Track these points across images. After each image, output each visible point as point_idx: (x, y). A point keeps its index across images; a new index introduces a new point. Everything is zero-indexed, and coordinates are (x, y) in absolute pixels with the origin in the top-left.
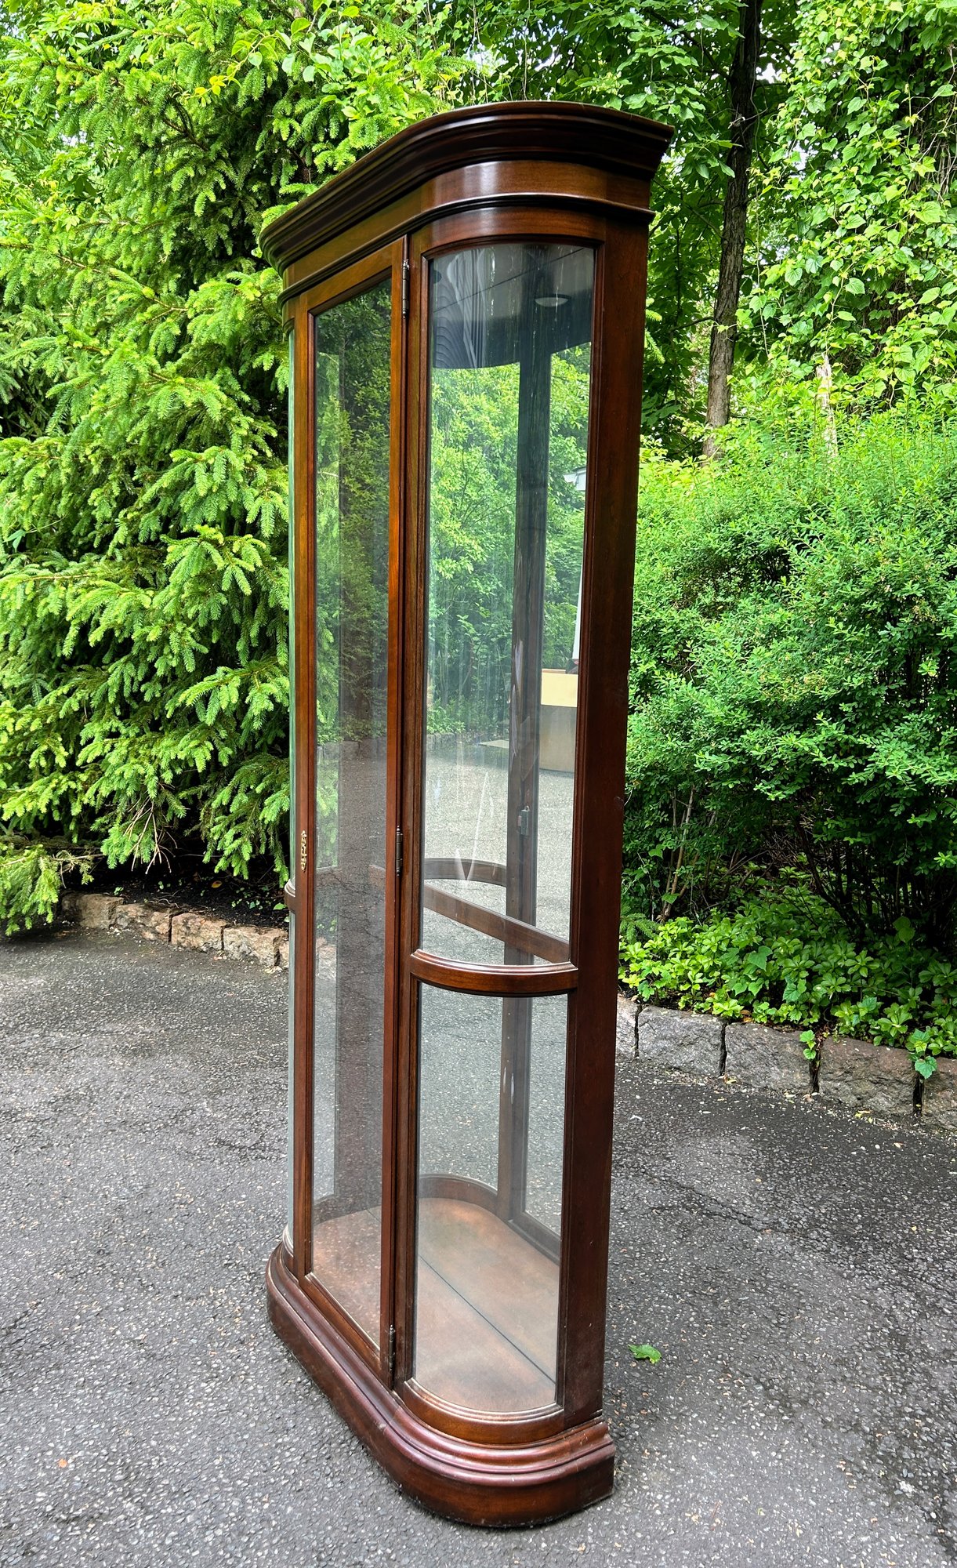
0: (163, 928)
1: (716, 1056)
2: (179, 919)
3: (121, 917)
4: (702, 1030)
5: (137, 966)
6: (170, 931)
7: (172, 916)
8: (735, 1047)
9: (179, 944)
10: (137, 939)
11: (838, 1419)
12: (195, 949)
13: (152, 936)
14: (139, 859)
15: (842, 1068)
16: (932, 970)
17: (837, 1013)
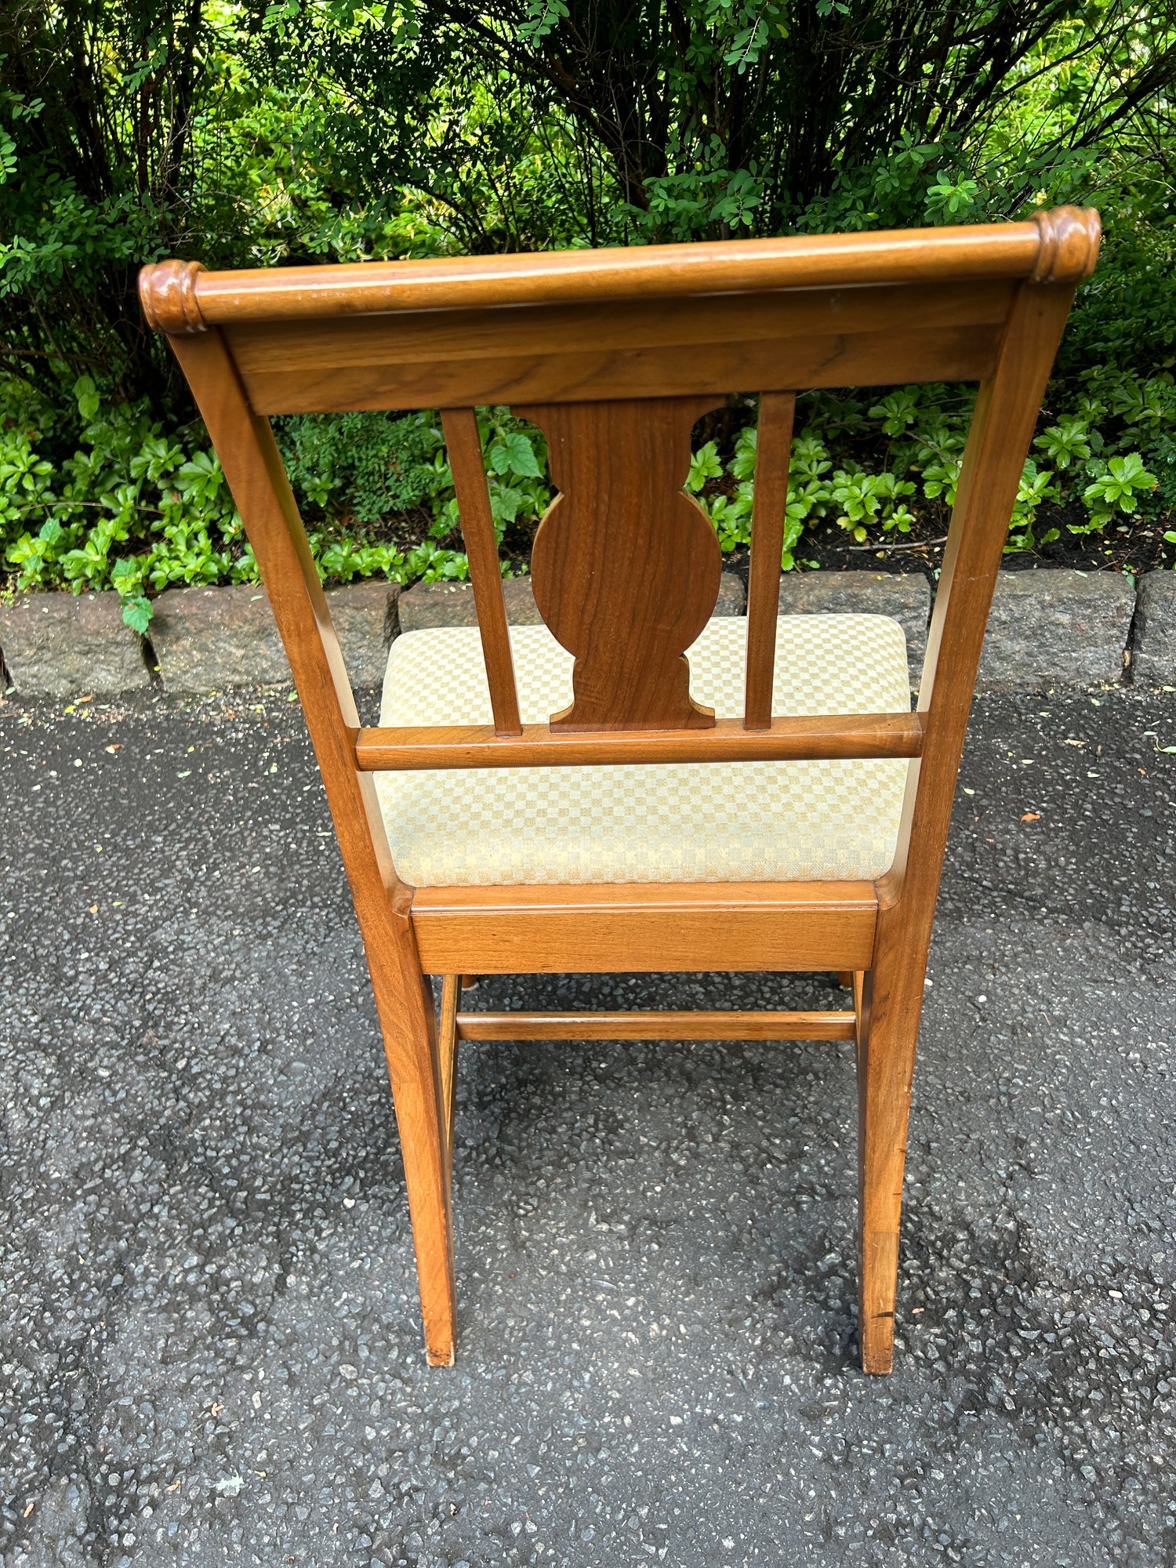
15: (30, 645)
16: (146, 455)
17: (14, 557)
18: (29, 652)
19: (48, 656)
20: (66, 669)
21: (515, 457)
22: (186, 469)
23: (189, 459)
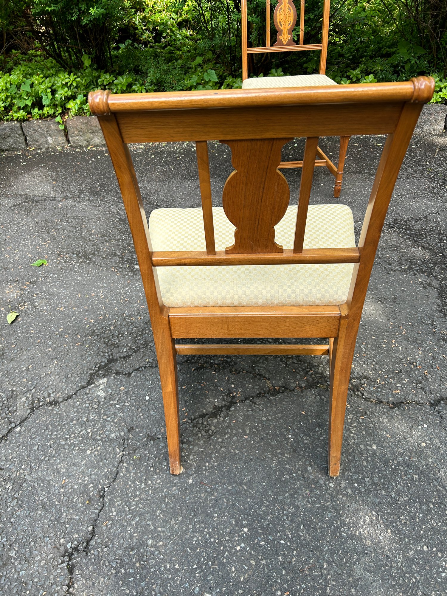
1: (21, 140)
4: (11, 129)
8: (29, 132)
11: (107, 255)
15: (77, 130)
16: (102, 78)
17: (68, 106)
18: (76, 132)
19: (81, 134)
20: (86, 138)
21: (210, 76)
22: (115, 82)
23: (116, 79)
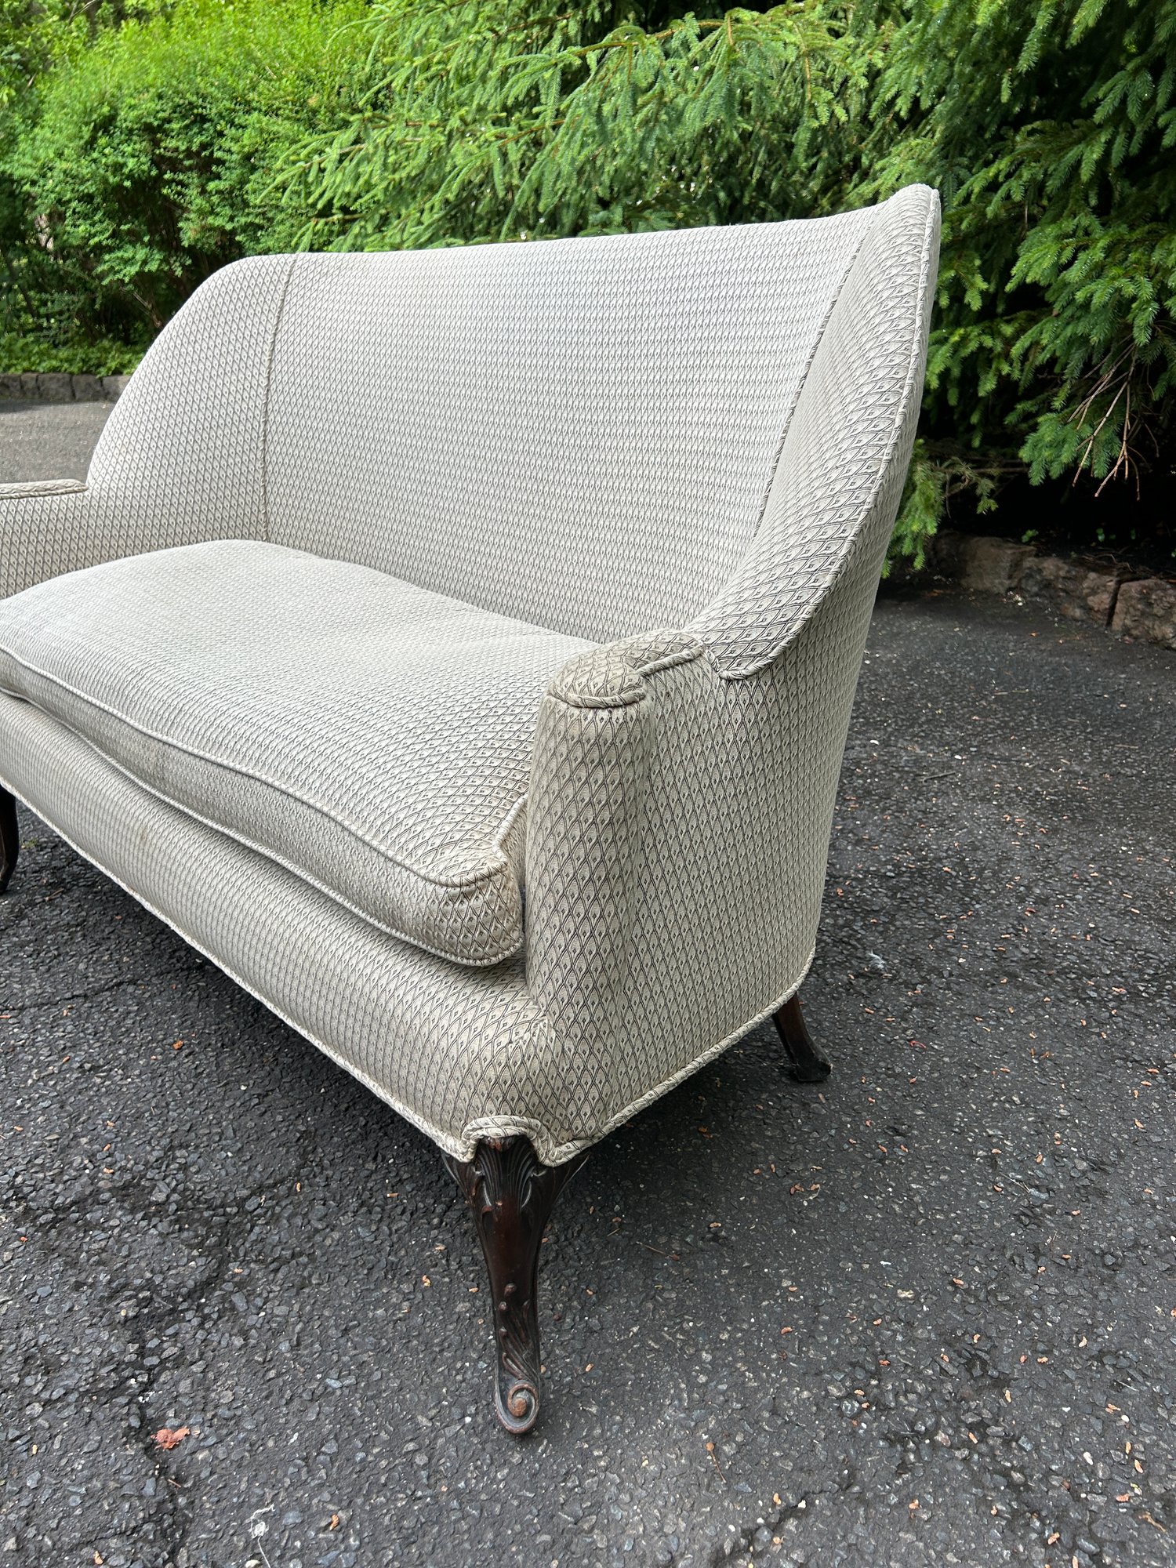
0: (1102, 601)
2: (1133, 588)
3: (1030, 576)
5: (1051, 655)
6: (1113, 607)
7: (1119, 583)
9: (1127, 631)
10: (1052, 614)
12: (1155, 641)
13: (1078, 613)
14: (1087, 471)
